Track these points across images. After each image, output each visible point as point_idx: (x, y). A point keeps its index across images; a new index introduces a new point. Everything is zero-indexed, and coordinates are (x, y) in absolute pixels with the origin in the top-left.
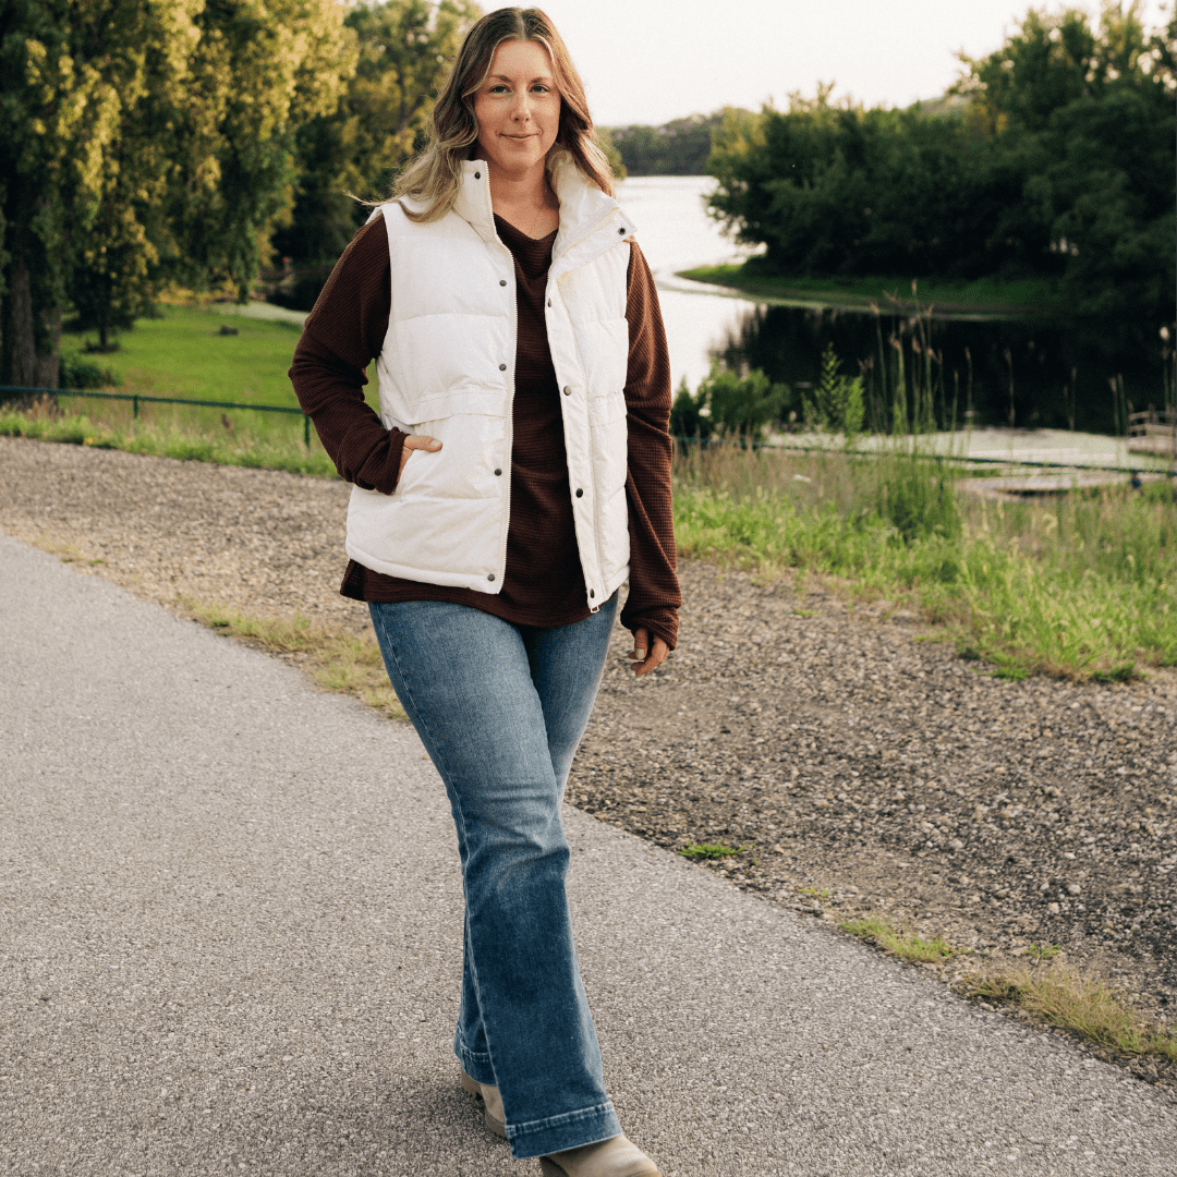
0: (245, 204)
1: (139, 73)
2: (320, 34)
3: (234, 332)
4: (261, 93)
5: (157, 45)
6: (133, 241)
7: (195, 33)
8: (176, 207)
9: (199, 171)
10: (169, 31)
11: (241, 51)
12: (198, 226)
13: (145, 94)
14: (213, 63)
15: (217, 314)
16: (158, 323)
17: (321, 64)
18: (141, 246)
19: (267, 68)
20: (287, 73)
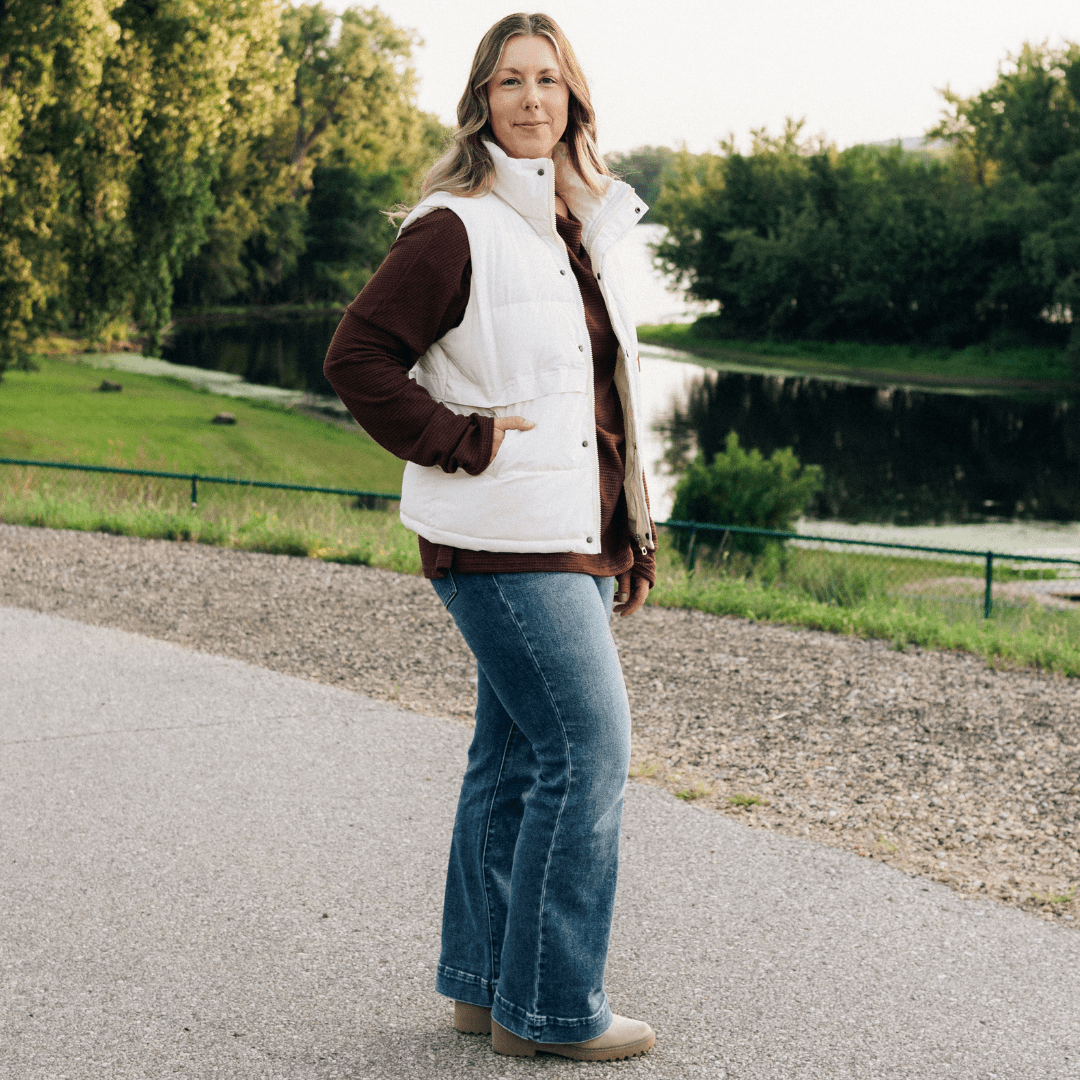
1: (45, 77)
2: (258, 38)
3: (118, 388)
4: (187, 104)
5: (69, 43)
6: (16, 279)
7: (113, 30)
8: (71, 241)
9: (100, 197)
10: (84, 27)
11: (166, 55)
12: (97, 263)
13: (53, 101)
14: (128, 67)
15: (89, 367)
16: (33, 376)
17: (252, 75)
18: (26, 285)
19: (197, 76)
20: (222, 84)
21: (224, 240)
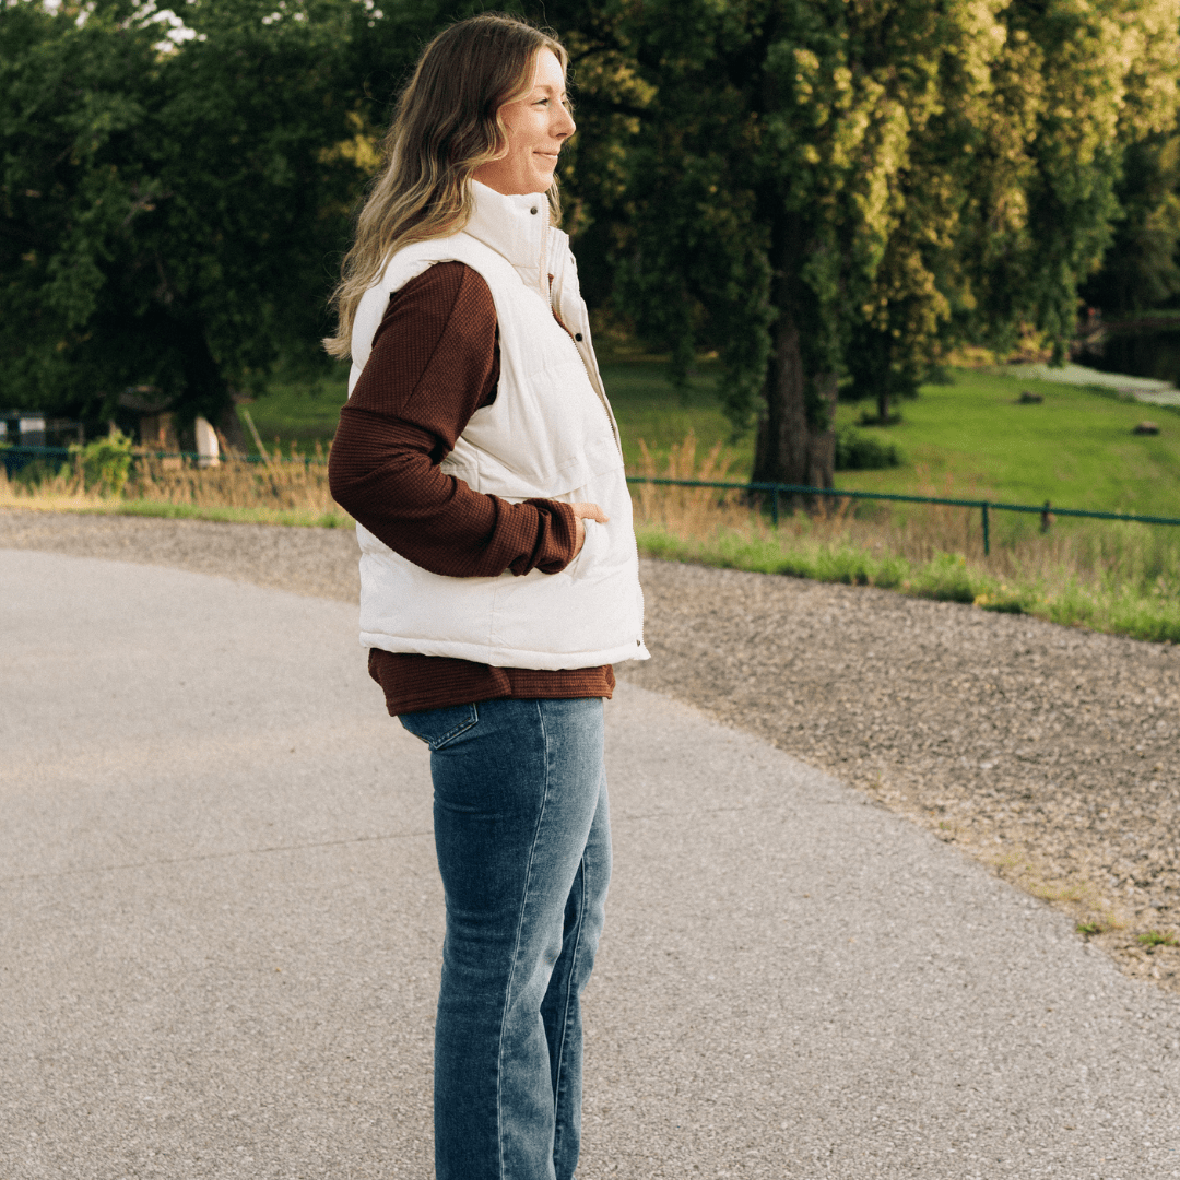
0: (1060, 243)
1: (931, 86)
2: (1154, 30)
3: (1037, 400)
4: (1080, 104)
5: (953, 49)
6: (919, 292)
7: (999, 33)
8: (971, 251)
9: (1000, 204)
10: (967, 32)
11: (1056, 55)
12: (999, 273)
13: (939, 110)
14: (1020, 71)
15: (1013, 379)
16: (947, 390)
17: (1153, 68)
18: (929, 298)
19: (1089, 73)
20: (1115, 79)
21: (1156, 242)
